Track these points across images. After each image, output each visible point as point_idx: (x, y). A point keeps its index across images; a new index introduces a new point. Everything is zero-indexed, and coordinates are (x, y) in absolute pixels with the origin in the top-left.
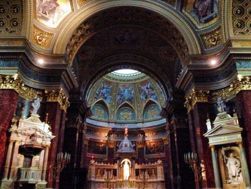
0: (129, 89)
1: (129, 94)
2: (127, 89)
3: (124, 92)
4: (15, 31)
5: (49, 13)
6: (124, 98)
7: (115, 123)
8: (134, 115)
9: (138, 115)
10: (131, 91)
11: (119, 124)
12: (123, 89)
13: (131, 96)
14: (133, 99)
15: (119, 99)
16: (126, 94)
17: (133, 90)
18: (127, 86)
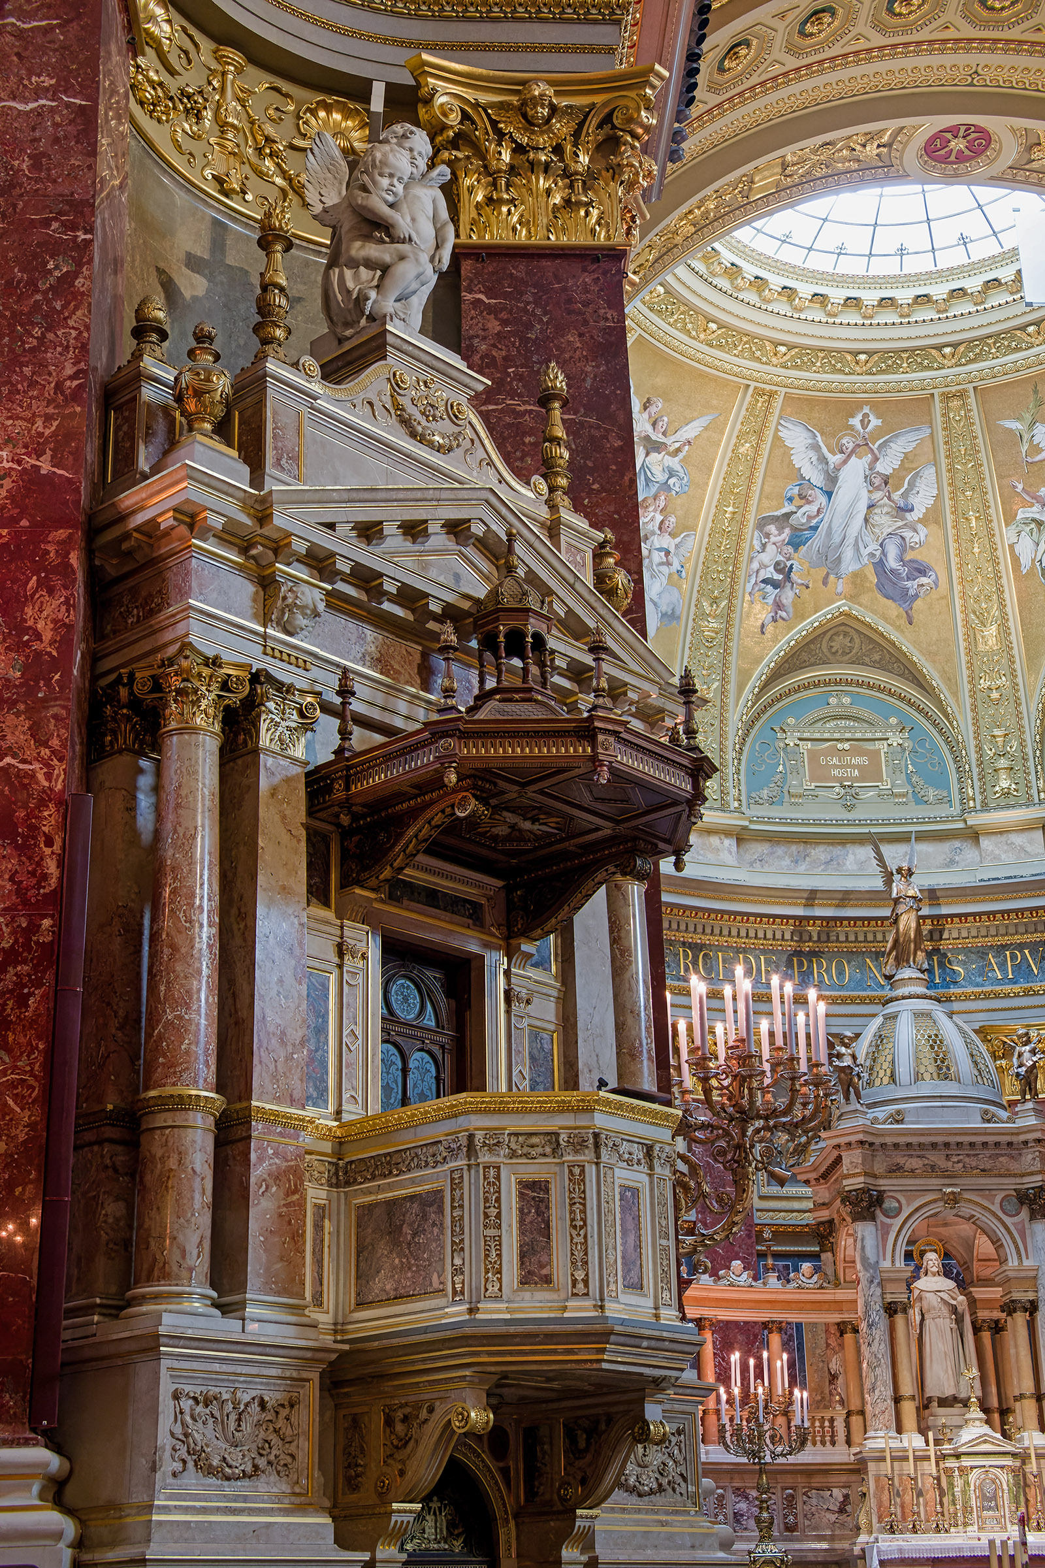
0: (885, 466)
1: (885, 522)
2: (857, 467)
3: (829, 494)
6: (830, 561)
7: (740, 840)
8: (934, 750)
9: (979, 748)
10: (912, 485)
11: (780, 850)
12: (823, 460)
13: (908, 534)
14: (921, 570)
15: (770, 573)
16: (850, 515)
17: (929, 473)
18: (864, 423)
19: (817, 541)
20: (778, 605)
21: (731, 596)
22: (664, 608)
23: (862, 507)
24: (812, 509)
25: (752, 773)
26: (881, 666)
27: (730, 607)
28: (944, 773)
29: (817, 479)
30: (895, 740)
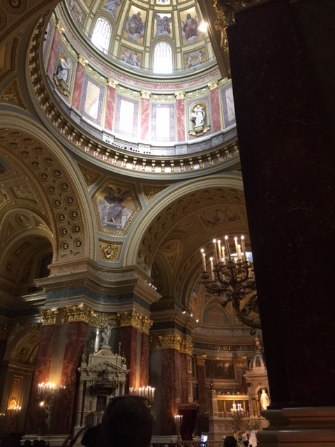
4: (79, 252)
5: (115, 219)
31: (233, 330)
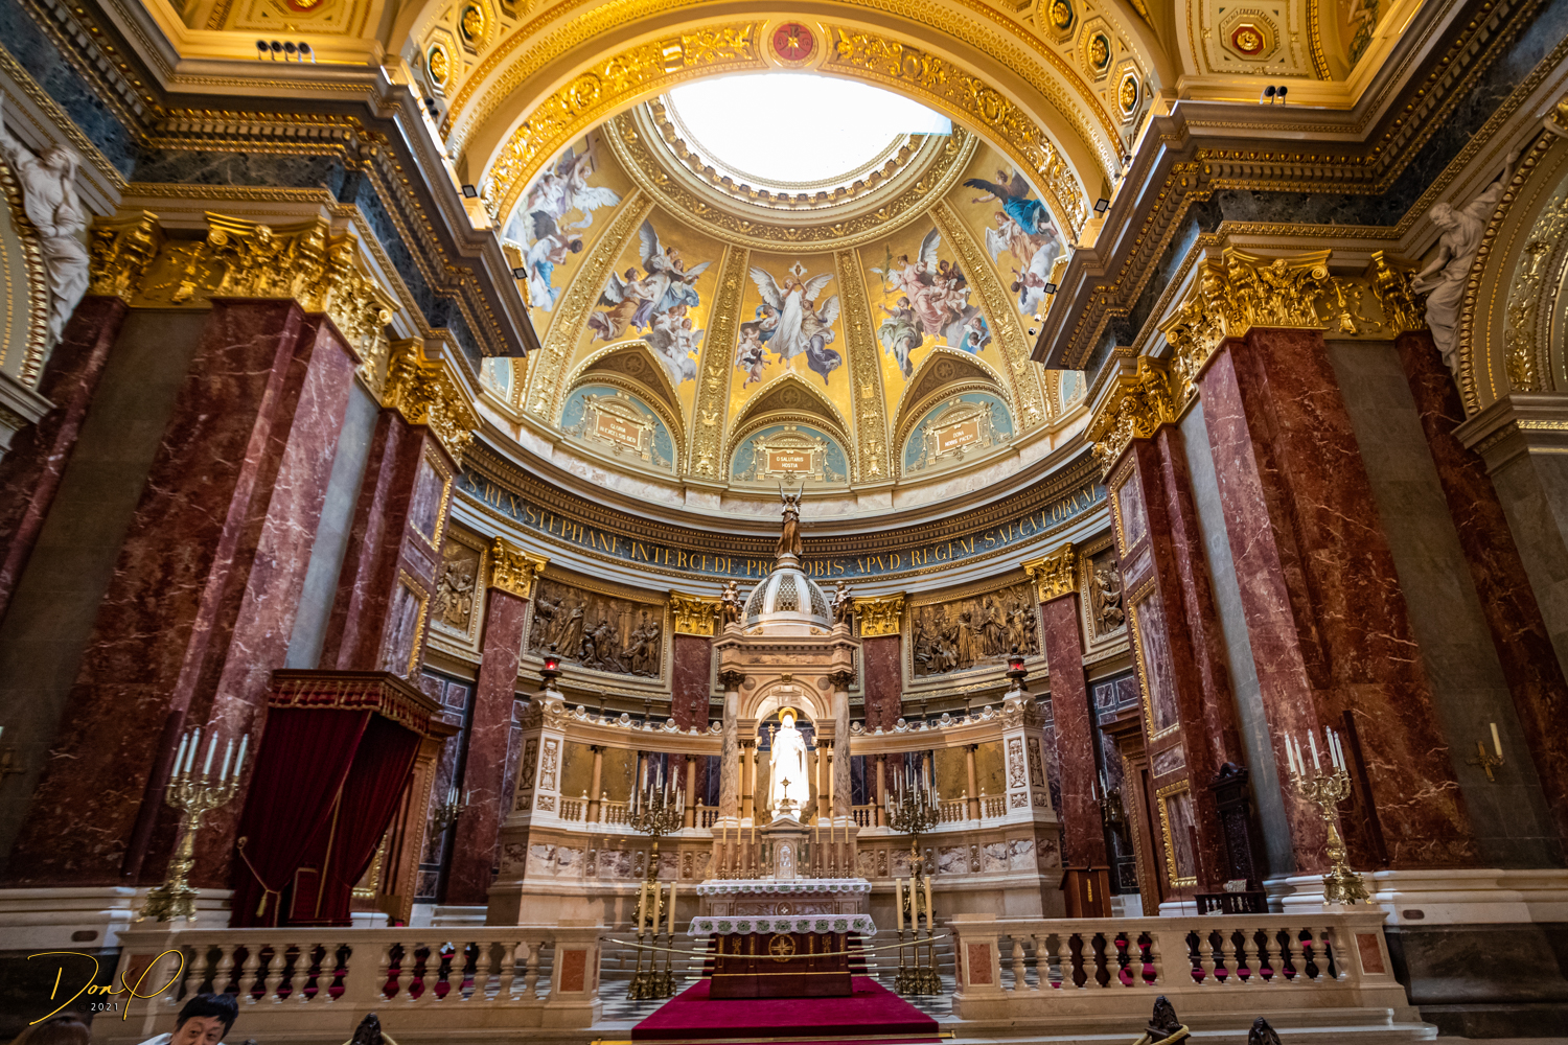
0: (810, 297)
1: (812, 328)
2: (795, 297)
3: (781, 312)
6: (783, 349)
7: (723, 498)
8: (840, 454)
9: (861, 451)
10: (826, 307)
11: (747, 504)
12: (776, 292)
13: (825, 335)
14: (832, 355)
15: (749, 355)
16: (793, 325)
17: (835, 301)
18: (798, 271)
19: (775, 338)
20: (754, 373)
21: (726, 366)
22: (686, 370)
23: (800, 319)
24: (772, 320)
25: (737, 464)
26: (813, 409)
27: (725, 373)
28: (843, 466)
29: (773, 303)
30: (819, 448)
31: (682, 489)
